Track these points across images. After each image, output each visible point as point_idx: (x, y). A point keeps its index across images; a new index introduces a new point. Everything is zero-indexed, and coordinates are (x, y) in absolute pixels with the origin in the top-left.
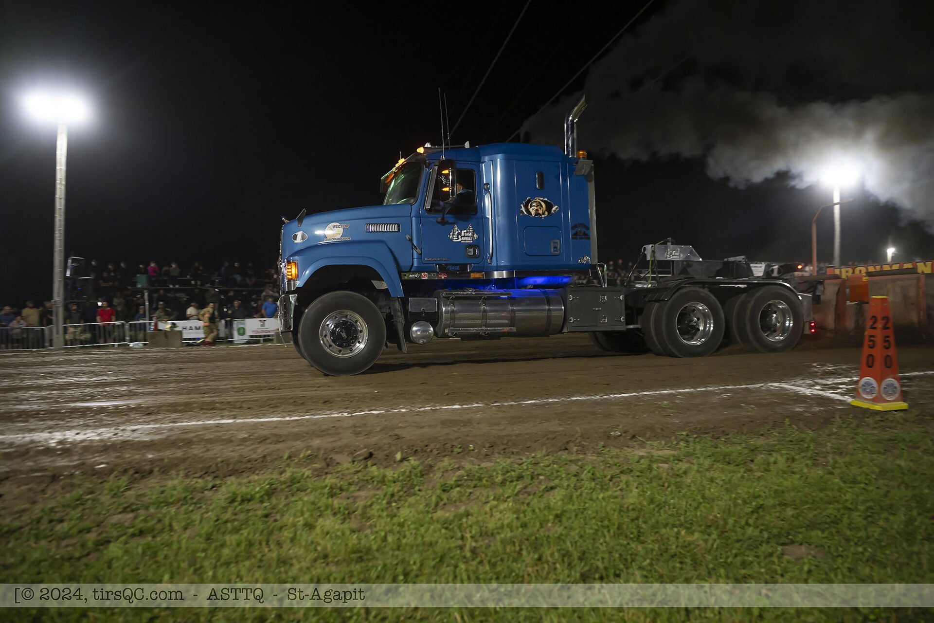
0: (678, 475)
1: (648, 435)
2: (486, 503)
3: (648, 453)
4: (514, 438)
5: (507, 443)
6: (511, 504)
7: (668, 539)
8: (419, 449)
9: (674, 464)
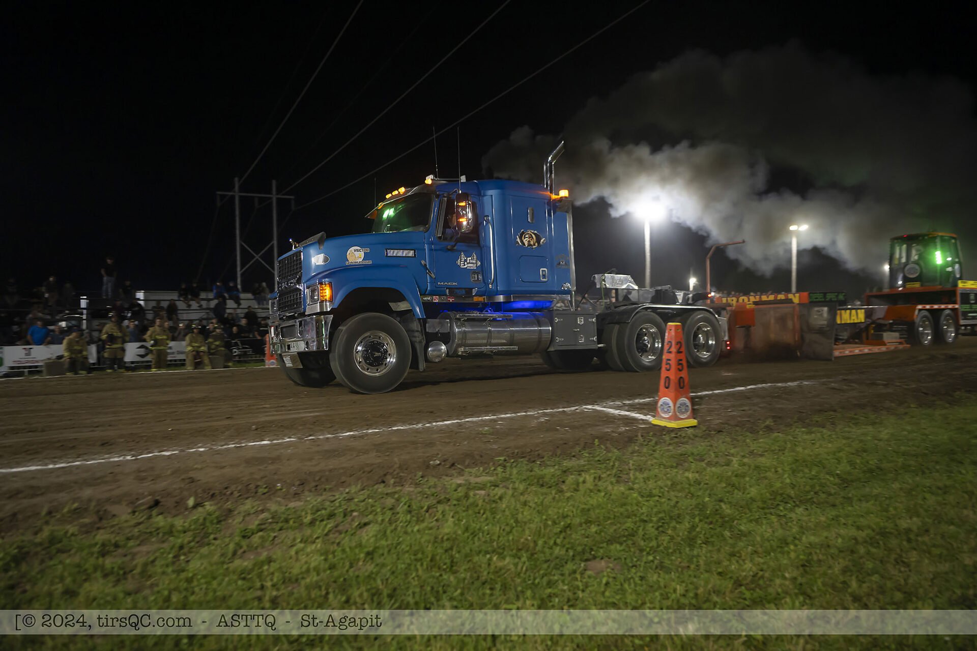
0: (494, 501)
1: (467, 463)
2: (292, 546)
3: (466, 480)
4: (327, 473)
5: (320, 479)
6: (319, 545)
7: (480, 566)
8: (217, 492)
9: (491, 491)
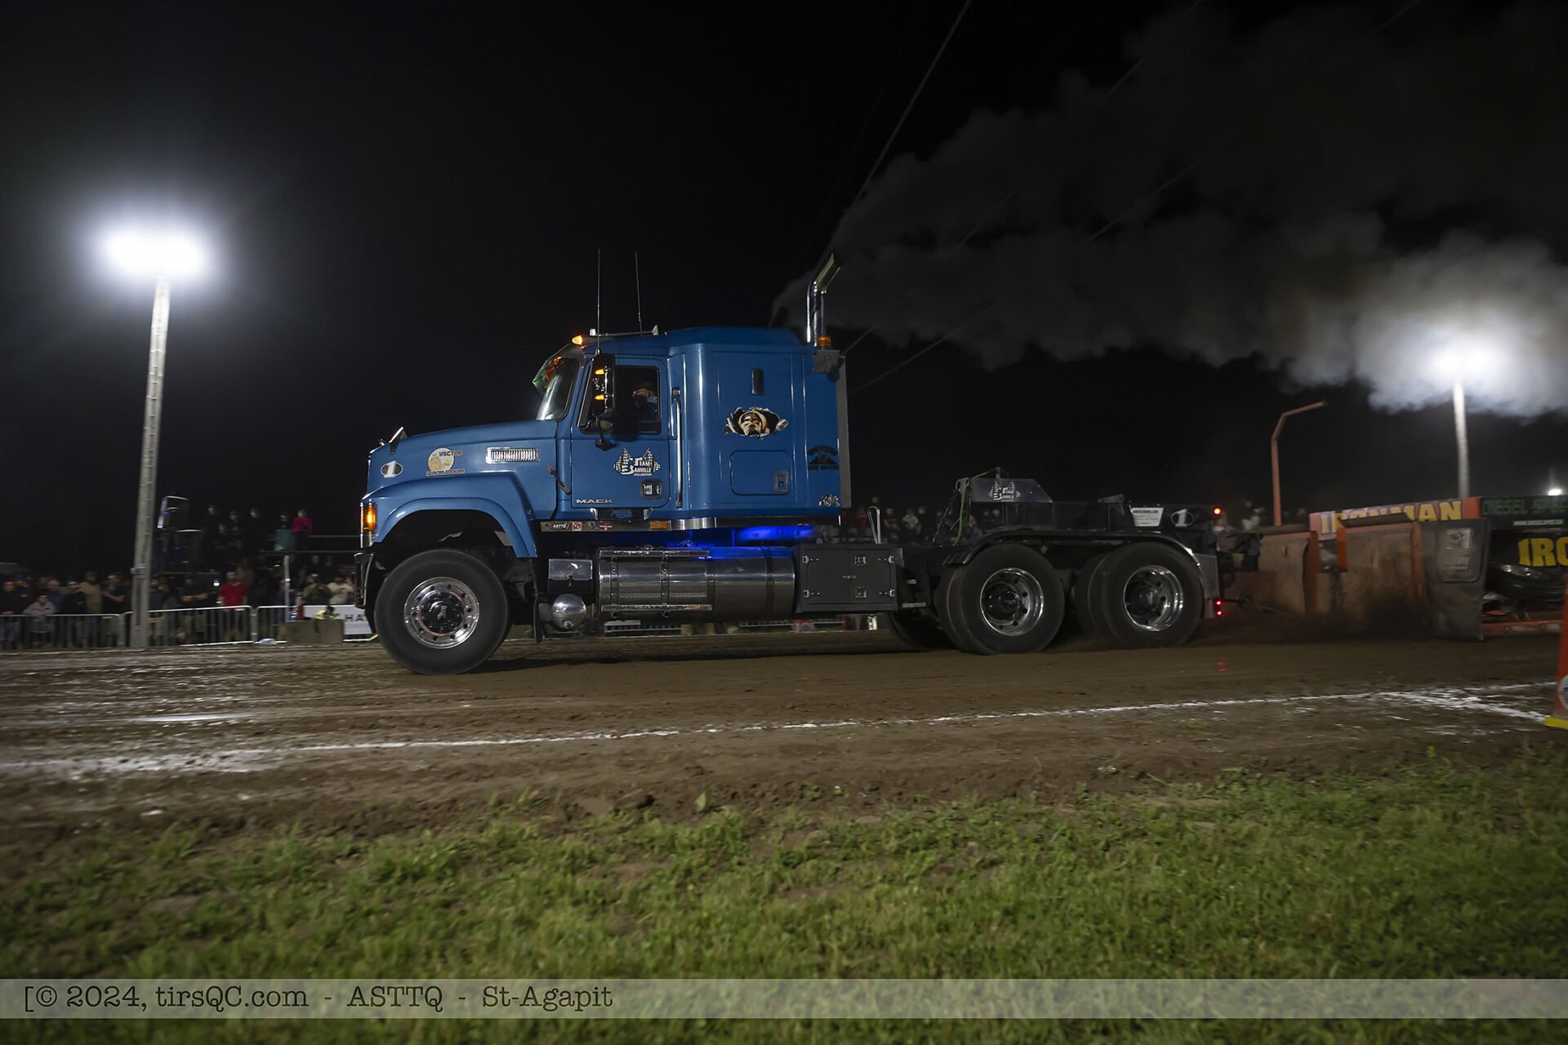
0: (1235, 843)
1: (1169, 772)
2: (868, 887)
3: (1173, 803)
4: (916, 775)
5: (904, 783)
6: (916, 889)
7: (1233, 957)
8: (740, 791)
9: (1226, 823)
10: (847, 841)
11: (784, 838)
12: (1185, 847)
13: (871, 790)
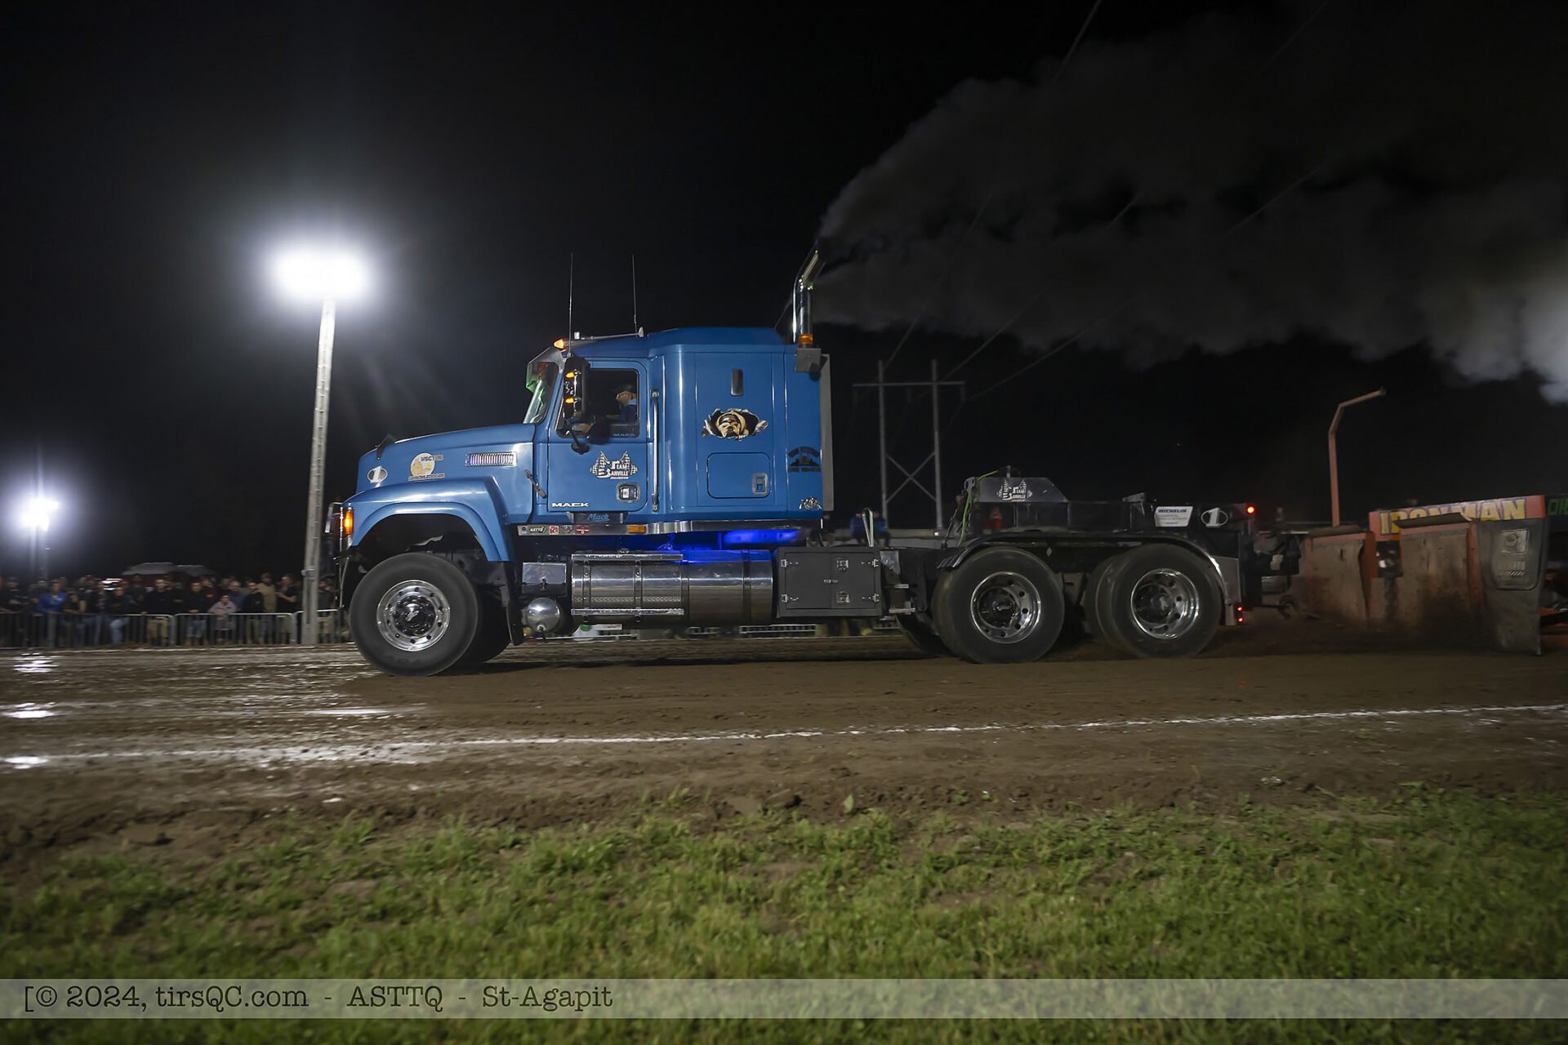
1: (1339, 785)
2: (1021, 895)
3: (1345, 817)
4: (1067, 781)
5: (1055, 790)
6: (1072, 899)
8: (887, 794)
9: (1406, 840)
10: (999, 847)
11: (933, 842)
12: (1362, 865)
13: (1021, 796)
